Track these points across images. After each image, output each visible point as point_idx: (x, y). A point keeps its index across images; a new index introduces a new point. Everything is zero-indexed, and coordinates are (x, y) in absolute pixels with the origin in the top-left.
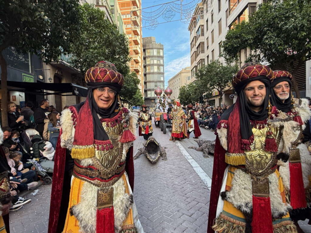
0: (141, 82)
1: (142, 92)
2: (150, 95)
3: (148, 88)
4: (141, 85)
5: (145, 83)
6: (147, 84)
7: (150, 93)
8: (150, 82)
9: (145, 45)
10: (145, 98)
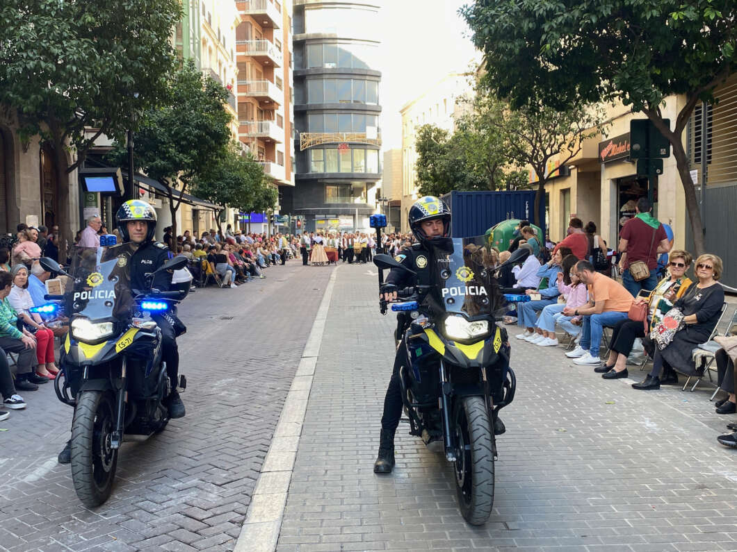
0: (280, 111)
1: (288, 150)
2: (322, 163)
4: (280, 124)
5: (301, 114)
6: (311, 119)
7: (322, 159)
8: (319, 110)
10: (296, 181)
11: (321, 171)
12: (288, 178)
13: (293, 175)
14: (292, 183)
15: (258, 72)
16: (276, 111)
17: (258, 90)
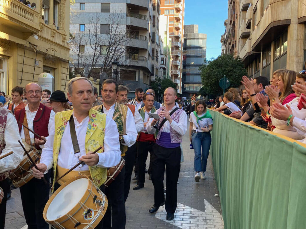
0: (179, 76)
1: (180, 85)
2: (189, 88)
3: (186, 81)
4: (179, 80)
5: (184, 75)
6: (186, 76)
8: (189, 74)
9: (186, 34)
10: (182, 92)
11: (189, 90)
12: (180, 92)
13: (181, 91)
14: (181, 93)
15: (175, 68)
16: (178, 76)
17: (175, 73)
